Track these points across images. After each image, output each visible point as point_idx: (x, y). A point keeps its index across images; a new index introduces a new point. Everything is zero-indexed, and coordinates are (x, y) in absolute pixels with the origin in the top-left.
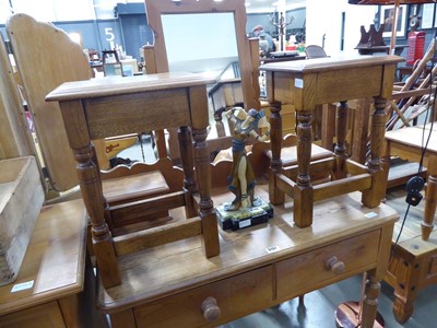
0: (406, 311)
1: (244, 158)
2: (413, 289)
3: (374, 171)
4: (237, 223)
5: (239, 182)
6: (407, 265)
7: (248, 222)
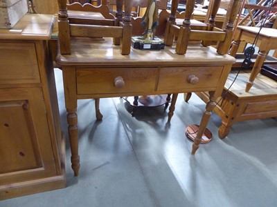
0: (225, 131)
1: (154, 3)
2: (233, 119)
3: (228, 31)
4: (143, 45)
5: (148, 20)
6: (232, 104)
7: (149, 46)
